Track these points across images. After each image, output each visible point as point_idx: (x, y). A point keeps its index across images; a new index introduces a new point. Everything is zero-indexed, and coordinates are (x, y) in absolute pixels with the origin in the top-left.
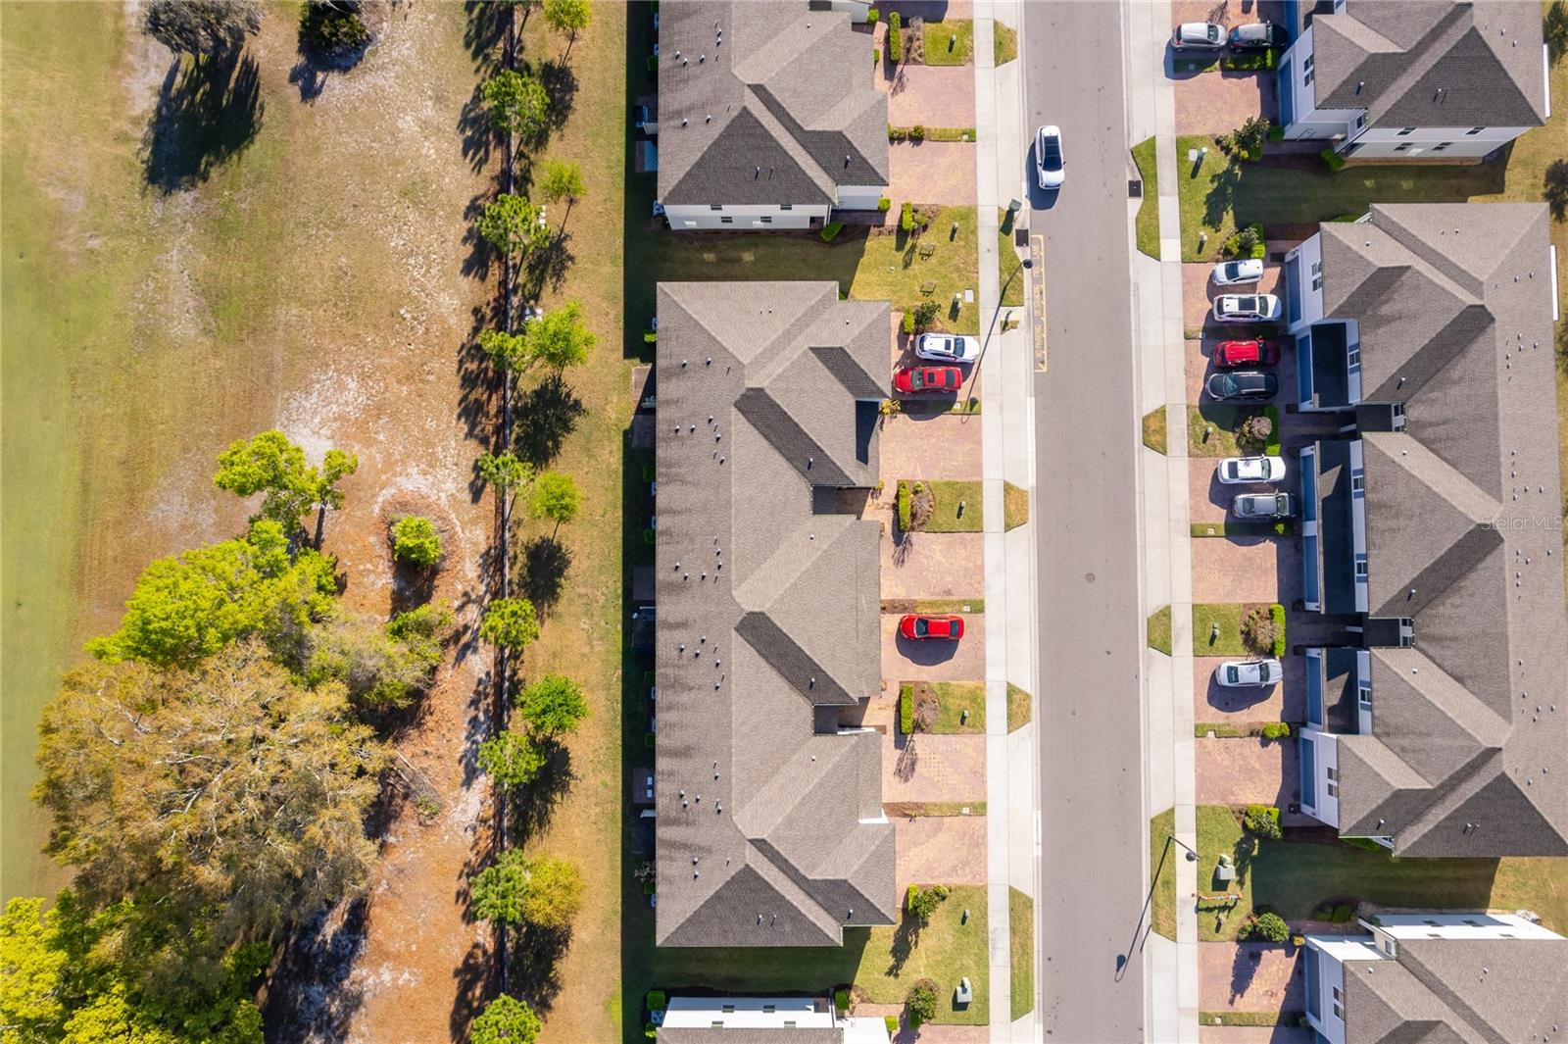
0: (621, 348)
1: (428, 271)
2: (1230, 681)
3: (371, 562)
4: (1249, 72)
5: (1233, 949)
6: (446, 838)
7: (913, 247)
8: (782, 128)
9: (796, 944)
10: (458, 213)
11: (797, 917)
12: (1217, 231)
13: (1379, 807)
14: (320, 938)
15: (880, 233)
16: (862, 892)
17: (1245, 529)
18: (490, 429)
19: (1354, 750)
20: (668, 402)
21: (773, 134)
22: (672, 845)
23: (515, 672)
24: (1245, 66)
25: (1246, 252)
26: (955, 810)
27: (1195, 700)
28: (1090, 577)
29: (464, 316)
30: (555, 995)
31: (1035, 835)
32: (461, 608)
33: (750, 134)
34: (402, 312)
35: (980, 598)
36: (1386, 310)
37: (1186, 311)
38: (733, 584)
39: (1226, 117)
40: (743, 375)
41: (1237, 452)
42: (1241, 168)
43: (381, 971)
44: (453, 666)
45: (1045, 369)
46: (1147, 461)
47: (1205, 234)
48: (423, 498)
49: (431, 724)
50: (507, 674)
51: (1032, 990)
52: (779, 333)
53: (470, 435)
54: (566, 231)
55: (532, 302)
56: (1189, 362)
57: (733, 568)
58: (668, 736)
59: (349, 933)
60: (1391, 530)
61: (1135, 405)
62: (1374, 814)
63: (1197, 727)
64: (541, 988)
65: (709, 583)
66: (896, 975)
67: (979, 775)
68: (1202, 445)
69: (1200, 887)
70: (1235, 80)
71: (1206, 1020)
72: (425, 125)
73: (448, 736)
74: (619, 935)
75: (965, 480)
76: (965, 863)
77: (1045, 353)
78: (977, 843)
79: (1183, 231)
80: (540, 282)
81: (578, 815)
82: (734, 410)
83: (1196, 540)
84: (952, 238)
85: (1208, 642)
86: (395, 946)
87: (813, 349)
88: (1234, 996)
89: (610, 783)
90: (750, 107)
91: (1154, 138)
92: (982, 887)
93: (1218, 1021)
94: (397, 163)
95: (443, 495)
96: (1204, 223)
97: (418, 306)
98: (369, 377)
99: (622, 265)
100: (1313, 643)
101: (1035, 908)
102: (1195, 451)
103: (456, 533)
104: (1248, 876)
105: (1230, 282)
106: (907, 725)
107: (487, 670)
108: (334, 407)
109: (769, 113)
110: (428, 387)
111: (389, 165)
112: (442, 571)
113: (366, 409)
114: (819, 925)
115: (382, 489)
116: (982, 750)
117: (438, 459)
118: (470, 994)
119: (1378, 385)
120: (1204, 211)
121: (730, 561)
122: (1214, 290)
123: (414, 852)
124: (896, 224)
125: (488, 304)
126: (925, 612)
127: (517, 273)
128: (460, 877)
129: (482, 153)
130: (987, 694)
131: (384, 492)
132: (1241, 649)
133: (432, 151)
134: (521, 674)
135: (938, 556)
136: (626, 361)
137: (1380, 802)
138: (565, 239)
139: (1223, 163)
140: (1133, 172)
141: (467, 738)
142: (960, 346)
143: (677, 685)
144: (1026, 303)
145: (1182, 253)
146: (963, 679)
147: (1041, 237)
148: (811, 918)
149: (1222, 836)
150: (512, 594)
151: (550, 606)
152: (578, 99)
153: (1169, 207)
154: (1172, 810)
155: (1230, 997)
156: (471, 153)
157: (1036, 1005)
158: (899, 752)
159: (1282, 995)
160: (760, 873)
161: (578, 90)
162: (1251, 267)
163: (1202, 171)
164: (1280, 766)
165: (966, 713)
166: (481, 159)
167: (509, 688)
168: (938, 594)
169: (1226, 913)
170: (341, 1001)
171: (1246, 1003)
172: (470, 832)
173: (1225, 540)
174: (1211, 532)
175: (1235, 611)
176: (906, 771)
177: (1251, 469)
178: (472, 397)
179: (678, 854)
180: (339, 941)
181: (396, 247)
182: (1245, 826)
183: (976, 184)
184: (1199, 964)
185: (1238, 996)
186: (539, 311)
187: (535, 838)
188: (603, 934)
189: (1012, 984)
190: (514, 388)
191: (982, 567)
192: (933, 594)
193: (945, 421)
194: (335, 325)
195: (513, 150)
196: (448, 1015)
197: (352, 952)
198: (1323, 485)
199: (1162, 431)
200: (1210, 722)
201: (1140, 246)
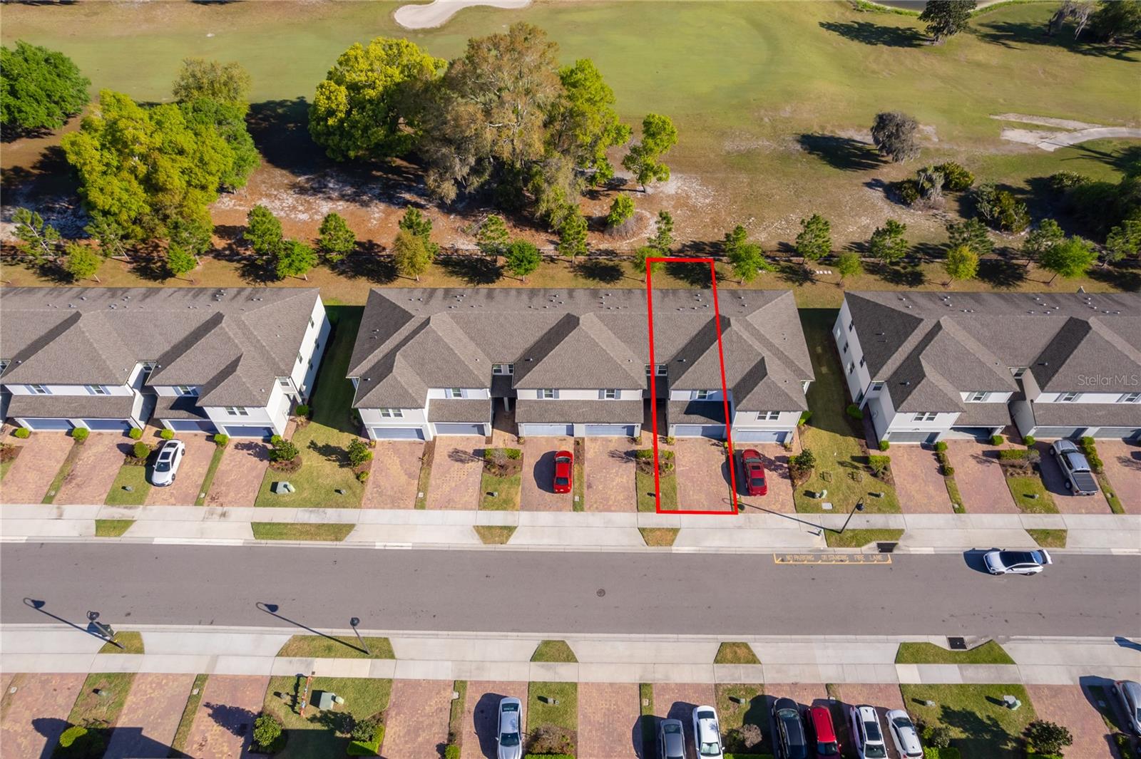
2: (504, 706)
5: (256, 709)
6: (450, 237)
7: (857, 468)
8: (916, 343)
12: (940, 720)
15: (862, 446)
16: (381, 383)
17: (649, 736)
21: (910, 338)
25: (926, 739)
26: (423, 487)
27: (488, 682)
28: (601, 593)
30: (347, 277)
31: (393, 545)
33: (906, 327)
34: (753, 218)
35: (585, 509)
37: (853, 686)
38: (597, 315)
40: (738, 317)
43: (381, 214)
44: (547, 240)
45: (778, 562)
46: (707, 646)
47: (934, 707)
48: (645, 227)
49: (515, 231)
51: (271, 539)
52: (771, 341)
53: (684, 245)
54: (818, 283)
56: (805, 687)
59: (403, 202)
61: (757, 636)
63: (464, 682)
64: (353, 272)
65: (599, 305)
66: (309, 447)
67: (447, 504)
68: (727, 697)
69: (319, 680)
71: (200, 681)
72: (867, 227)
75: (679, 500)
76: (381, 494)
77: (791, 562)
78: (395, 502)
79: (931, 686)
80: (782, 271)
82: (715, 314)
83: (636, 688)
85: (541, 694)
86: (393, 218)
87: (763, 360)
88: (212, 707)
90: (924, 324)
91: (1013, 662)
92: (360, 505)
93: (195, 692)
94: (840, 216)
95: (647, 235)
96: (943, 708)
97: (758, 225)
98: (713, 207)
101: (335, 543)
102: (721, 690)
103: (625, 240)
104: (317, 726)
105: (890, 720)
107: (545, 252)
109: (923, 335)
112: (603, 235)
113: (695, 206)
116: (465, 508)
120: (957, 708)
123: (444, 225)
124: (872, 456)
126: (575, 470)
127: (786, 261)
130: (509, 512)
131: (648, 212)
132: (534, 722)
133: (851, 230)
134: (542, 263)
135: (618, 480)
138: (812, 282)
140: (974, 642)
144: (831, 549)
145: (909, 685)
146: (522, 494)
147: (890, 562)
149: (361, 701)
151: (581, 275)
153: (949, 674)
154: (392, 657)
155: (213, 703)
156: (855, 246)
157: (259, 541)
158: (472, 452)
161: (910, 287)
165: (495, 498)
168: (588, 480)
169: (290, 703)
170: (368, 200)
172: (451, 246)
173: (638, 715)
174: (645, 703)
175: (569, 722)
176: (457, 456)
177: (709, 734)
180: (400, 199)
182: (365, 724)
183: (920, 513)
184: (249, 677)
185: (210, 711)
189: (279, 524)
191: (609, 510)
192: (589, 476)
193: (725, 489)
194: (740, 194)
197: (392, 203)
199: (736, 660)
200: (467, 694)
201: (904, 646)
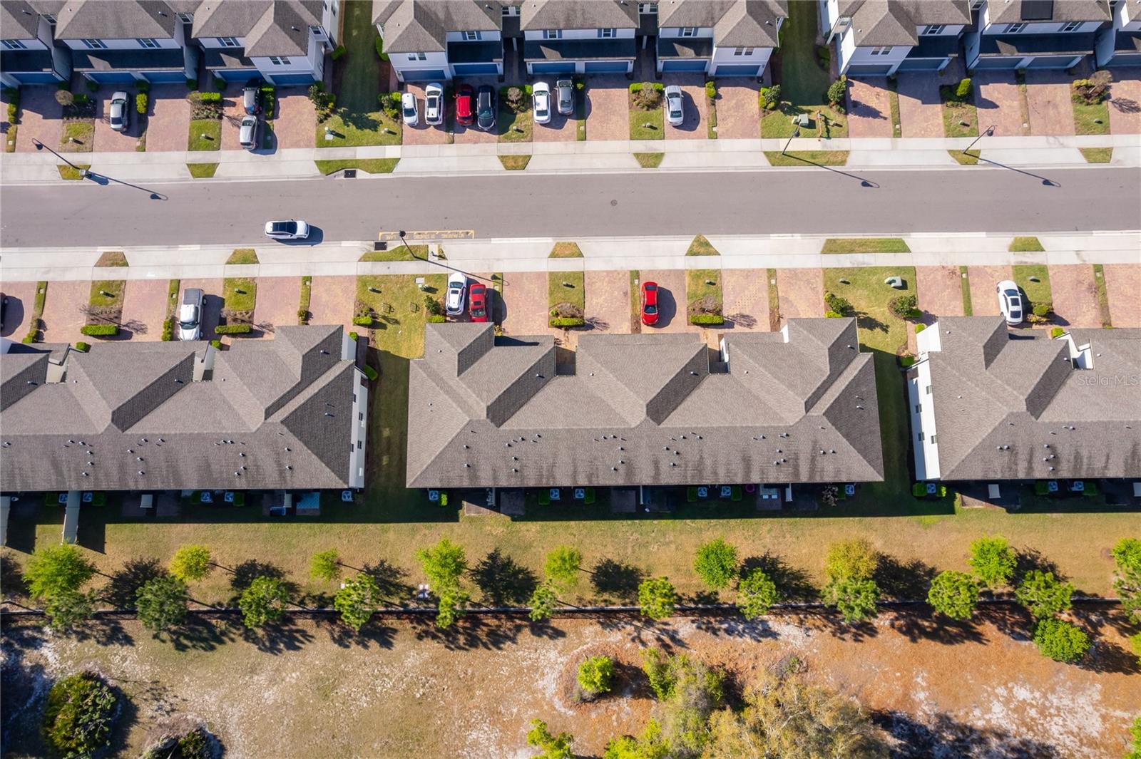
0: (451, 524)
1: (387, 676)
2: (680, 116)
3: (611, 716)
4: (276, 102)
5: (851, 117)
6: (815, 651)
7: (384, 317)
8: (298, 397)
9: (874, 384)
10: (343, 652)
11: (856, 382)
12: (382, 123)
13: (759, 23)
14: (898, 750)
15: (373, 340)
16: (836, 338)
17: (580, 108)
18: (509, 624)
19: (723, 37)
20: (495, 478)
21: (303, 402)
22: (812, 470)
23: (691, 600)
24: (272, 104)
25: (397, 105)
26: (773, 289)
27: (692, 139)
28: (614, 203)
29: (423, 647)
30: (924, 565)
31: (787, 237)
32: (644, 643)
33: (301, 419)
34: (418, 696)
35: (629, 273)
36: (441, 15)
37: (435, 143)
38: (626, 426)
39: (305, 116)
40: (477, 421)
41: (529, 112)
42: (340, 108)
43: (917, 700)
44: (688, 648)
45: (472, 232)
46: (534, 168)
47: (383, 130)
48: (561, 676)
49: (732, 665)
50: (693, 606)
51: (889, 239)
52: (447, 397)
53: (513, 640)
54: (361, 567)
55: (414, 593)
56: (469, 141)
57: (615, 427)
58: (736, 474)
59: (892, 726)
60: (583, 14)
61: (497, 175)
62: (763, 27)
63: (710, 138)
64: (919, 576)
65: (627, 445)
66: (887, 326)
67: (748, 274)
68: (525, 133)
69: (814, 136)
70: (280, 111)
71: (898, 134)
72: (272, 682)
73: (740, 651)
74: (876, 519)
75: (548, 283)
76: (809, 282)
77: (461, 231)
78: (794, 274)
79: (380, 144)
80: (399, 587)
81: (793, 550)
82: (502, 428)
83: (588, 138)
84: (379, 292)
85: (655, 131)
86: (898, 689)
87: (459, 374)
88: (882, 117)
89: (769, 526)
90: (282, 418)
91: (316, 162)
92: (824, 271)
93: (898, 126)
94: (301, 703)
95: (560, 660)
96: (376, 131)
97: (413, 683)
98: (468, 721)
99: (388, 525)
100: (654, 68)
101: (835, 238)
102: (528, 138)
103: (588, 649)
104: (805, 108)
105: (417, 114)
106: (717, 320)
107: (690, 623)
108: (491, 749)
109: (287, 405)
110: (476, 674)
111: (303, 710)
112: (617, 659)
113: (493, 723)
114: (860, 368)
115: (555, 709)
116: (732, 271)
117: (532, 665)
118: (928, 630)
119: (490, 20)
120: (367, 131)
121: (610, 429)
122: (421, 125)
123: (827, 676)
124: (367, 329)
125: (414, 628)
126: (640, 308)
127: (392, 604)
128: (844, 639)
129: (297, 635)
130: (693, 268)
131: (557, 707)
132: (659, 110)
133: (294, 675)
134: (693, 595)
135: (601, 300)
136: (461, 520)
137: (755, 23)
138: (368, 569)
139: (336, 119)
140: (338, 175)
141: (741, 636)
142: (455, 284)
143: (699, 468)
144: (426, 244)
145: (395, 144)
146: (684, 284)
147: (381, 234)
148: (856, 373)
149: (780, 123)
150: (632, 603)
151: (643, 575)
152: (262, 560)
153: (363, 153)
154: (765, 153)
155: (882, 120)
156: (297, 644)
157: (898, 238)
158: (735, 326)
159: (878, 89)
160: (828, 405)
161: (255, 560)
162: (407, 100)
163: (340, 131)
164: (734, 88)
165: (707, 281)
166: (302, 636)
167: (703, 604)
168: (627, 300)
169: (829, 121)
170: (944, 731)
171: (885, 109)
172: (810, 633)
173: (588, 120)
174: (582, 128)
175: (634, 114)
176: (748, 321)
177: (542, 102)
178: (485, 639)
179: (819, 466)
180: (899, 734)
181: (367, 702)
182: (773, 109)
183: (341, 277)
184: (864, 137)
185: (881, 115)
186: (421, 587)
187: (811, 580)
188: (876, 531)
189: (887, 252)
190: (479, 605)
191: (609, 273)
192: (627, 304)
193: (507, 296)
194: (427, 751)
195: (297, 609)
196: (945, 646)
197: (906, 723)
198: (553, 58)
199: (515, 158)
200: (707, 130)
201: (390, 171)
